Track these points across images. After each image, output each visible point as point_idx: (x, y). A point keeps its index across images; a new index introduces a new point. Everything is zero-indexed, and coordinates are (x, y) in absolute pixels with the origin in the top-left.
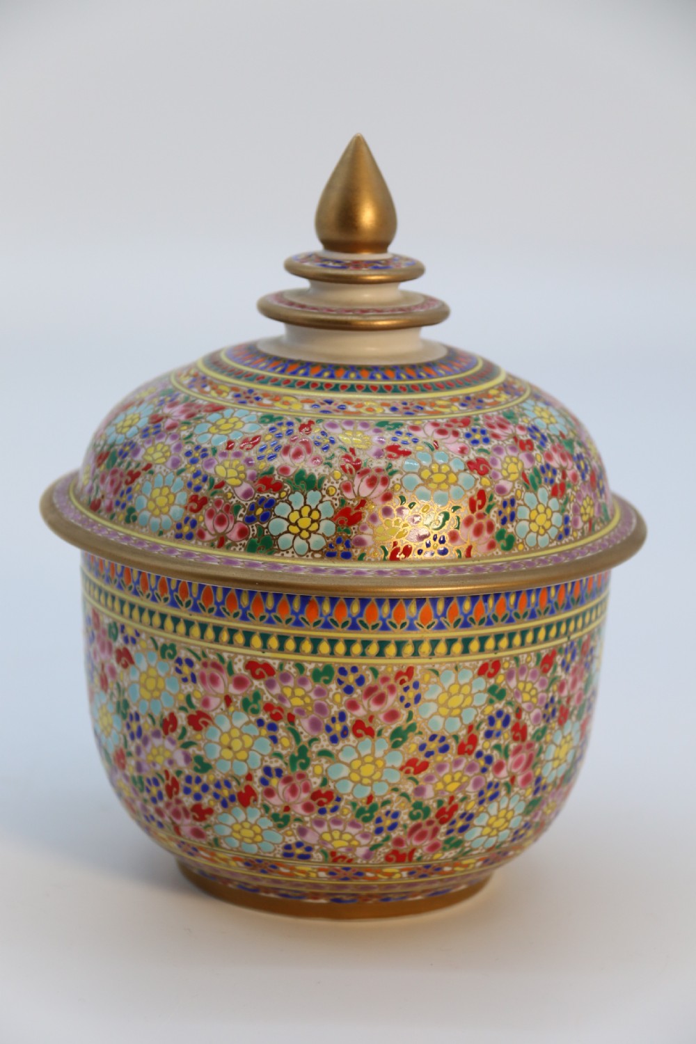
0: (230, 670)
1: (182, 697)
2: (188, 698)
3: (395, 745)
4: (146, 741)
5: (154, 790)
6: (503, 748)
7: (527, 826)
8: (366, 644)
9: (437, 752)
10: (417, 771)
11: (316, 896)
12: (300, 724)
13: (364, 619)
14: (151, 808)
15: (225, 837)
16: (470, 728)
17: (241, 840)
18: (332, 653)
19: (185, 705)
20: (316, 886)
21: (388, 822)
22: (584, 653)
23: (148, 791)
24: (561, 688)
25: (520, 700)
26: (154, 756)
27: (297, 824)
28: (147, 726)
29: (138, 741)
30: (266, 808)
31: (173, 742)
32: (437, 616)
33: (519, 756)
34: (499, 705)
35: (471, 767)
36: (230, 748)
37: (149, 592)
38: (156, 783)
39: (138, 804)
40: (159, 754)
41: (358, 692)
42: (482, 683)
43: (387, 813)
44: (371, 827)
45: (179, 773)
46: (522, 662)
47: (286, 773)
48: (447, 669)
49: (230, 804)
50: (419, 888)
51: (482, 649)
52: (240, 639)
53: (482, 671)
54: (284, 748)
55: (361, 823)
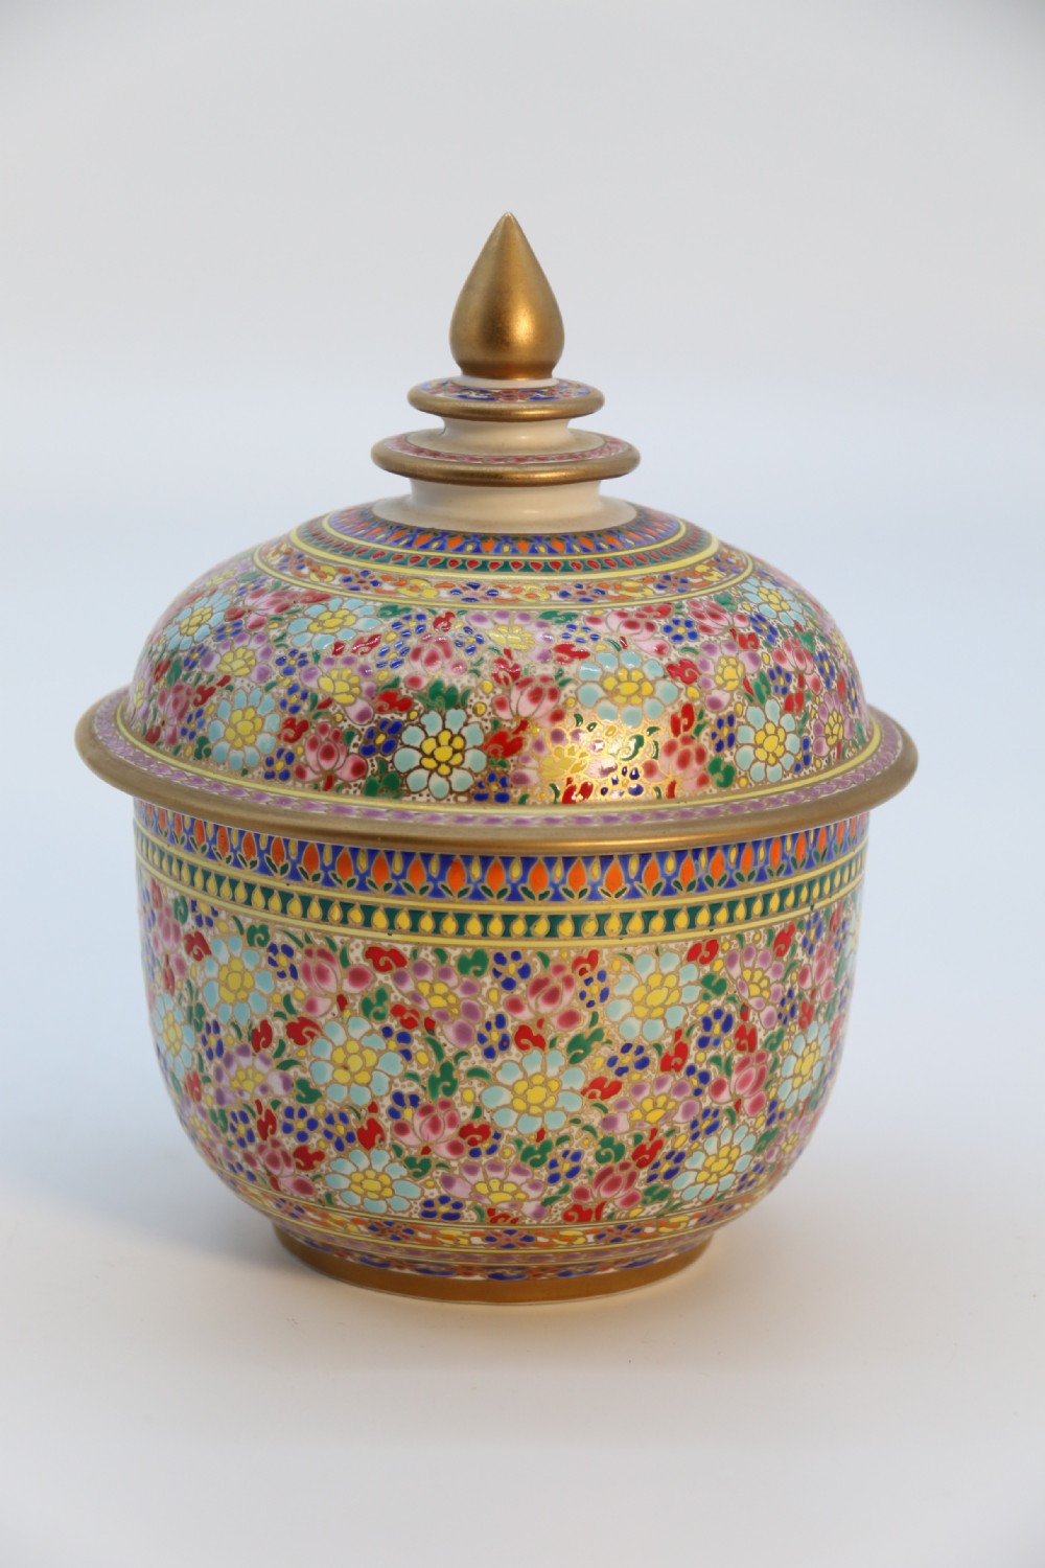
0: (345, 961)
1: (278, 999)
2: (287, 1000)
3: (575, 1060)
4: (229, 1061)
5: (242, 1129)
6: (723, 1061)
7: (759, 1169)
8: (531, 919)
9: (632, 1068)
10: (606, 1095)
11: (468, 1271)
12: (442, 1033)
13: (528, 885)
14: (238, 1154)
15: (341, 1191)
16: (678, 1034)
17: (363, 1196)
18: (485, 934)
19: (283, 1009)
20: (468, 1256)
21: (566, 1166)
22: (833, 928)
23: (234, 1130)
24: (803, 977)
25: (746, 995)
26: (241, 1082)
27: (441, 1171)
28: (230, 1040)
29: (218, 1061)
30: (398, 1150)
31: (266, 1061)
32: (629, 880)
33: (745, 1072)
34: (717, 1002)
35: (679, 1089)
36: (346, 1068)
37: (229, 853)
38: (245, 1119)
39: (220, 1148)
40: (247, 1078)
41: (522, 986)
42: (694, 972)
43: (565, 1154)
44: (543, 1173)
45: (276, 1104)
46: (748, 941)
47: (424, 1101)
48: (644, 952)
49: (348, 1146)
50: (611, 1257)
51: (692, 925)
52: (356, 916)
53: (693, 955)
54: (420, 1066)
55: (528, 1168)
